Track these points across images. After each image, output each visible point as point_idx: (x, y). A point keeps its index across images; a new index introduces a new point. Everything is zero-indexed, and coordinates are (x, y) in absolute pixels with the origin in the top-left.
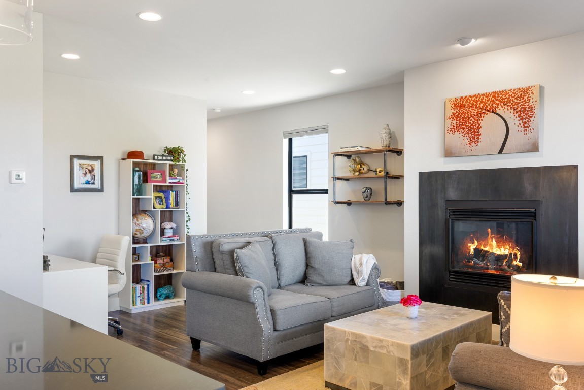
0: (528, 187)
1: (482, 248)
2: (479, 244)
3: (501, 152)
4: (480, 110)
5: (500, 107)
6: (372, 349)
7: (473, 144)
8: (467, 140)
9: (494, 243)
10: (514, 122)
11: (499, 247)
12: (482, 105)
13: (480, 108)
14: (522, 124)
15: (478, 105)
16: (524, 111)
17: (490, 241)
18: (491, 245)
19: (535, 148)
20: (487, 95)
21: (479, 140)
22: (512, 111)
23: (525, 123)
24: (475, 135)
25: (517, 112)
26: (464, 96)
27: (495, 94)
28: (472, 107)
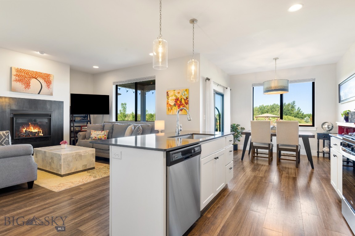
0: (48, 106)
1: (28, 130)
2: (27, 129)
3: (39, 93)
4: (30, 76)
5: (39, 78)
6: (83, 155)
7: (27, 88)
8: (24, 86)
9: (32, 128)
10: (44, 84)
11: (34, 129)
12: (31, 75)
13: (30, 75)
14: (47, 86)
15: (29, 74)
16: (48, 82)
17: (30, 127)
18: (31, 129)
19: (51, 94)
20: (33, 72)
21: (30, 88)
22: (44, 81)
23: (48, 86)
24: (28, 85)
25: (45, 81)
26: (22, 69)
27: (36, 72)
28: (26, 74)
